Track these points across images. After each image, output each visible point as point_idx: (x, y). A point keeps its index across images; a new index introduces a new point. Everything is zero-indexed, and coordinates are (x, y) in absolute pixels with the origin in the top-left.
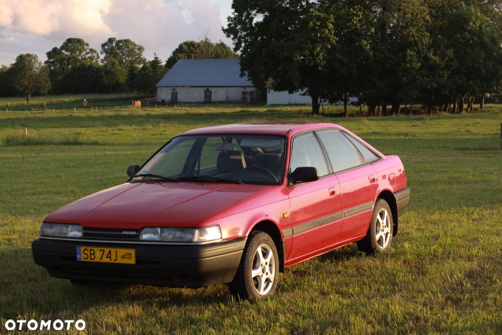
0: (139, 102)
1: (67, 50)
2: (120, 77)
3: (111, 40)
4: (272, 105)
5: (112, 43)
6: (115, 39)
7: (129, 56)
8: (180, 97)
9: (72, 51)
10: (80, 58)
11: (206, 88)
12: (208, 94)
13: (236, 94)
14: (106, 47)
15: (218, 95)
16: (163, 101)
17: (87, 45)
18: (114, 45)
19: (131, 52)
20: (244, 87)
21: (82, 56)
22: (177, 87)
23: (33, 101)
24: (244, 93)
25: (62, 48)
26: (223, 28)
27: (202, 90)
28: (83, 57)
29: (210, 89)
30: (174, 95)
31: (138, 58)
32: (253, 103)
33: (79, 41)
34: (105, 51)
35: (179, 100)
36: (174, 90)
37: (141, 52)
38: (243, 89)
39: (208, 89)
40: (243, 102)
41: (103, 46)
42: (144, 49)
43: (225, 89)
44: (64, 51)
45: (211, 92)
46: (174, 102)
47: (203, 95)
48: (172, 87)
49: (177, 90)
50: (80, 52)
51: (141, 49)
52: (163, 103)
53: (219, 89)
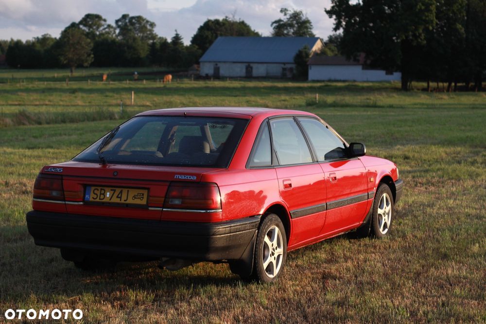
0: (170, 77)
1: (85, 25)
2: (141, 52)
3: (124, 17)
4: (314, 81)
5: (126, 19)
6: (128, 15)
7: (140, 32)
8: (223, 72)
9: (90, 27)
10: (98, 33)
11: (247, 64)
12: (249, 69)
13: (276, 70)
14: (120, 23)
15: (259, 70)
16: (207, 75)
17: (105, 20)
18: (127, 21)
19: (143, 29)
20: (284, 64)
21: (99, 32)
22: (220, 62)
23: (77, 73)
24: (284, 69)
25: (81, 23)
26: (325, 9)
27: (244, 66)
28: (101, 32)
29: (252, 65)
30: (217, 69)
31: (150, 34)
32: (294, 79)
33: (98, 17)
34: (119, 26)
35: (221, 75)
36: (217, 65)
37: (153, 28)
38: (283, 66)
39: (249, 65)
40: (283, 78)
41: (117, 22)
42: (155, 25)
43: (265, 65)
44: (81, 26)
45: (252, 68)
46: (217, 76)
47: (244, 70)
48: (214, 62)
49: (220, 65)
50: (98, 28)
51: (152, 25)
52: (207, 77)
53: (260, 65)
